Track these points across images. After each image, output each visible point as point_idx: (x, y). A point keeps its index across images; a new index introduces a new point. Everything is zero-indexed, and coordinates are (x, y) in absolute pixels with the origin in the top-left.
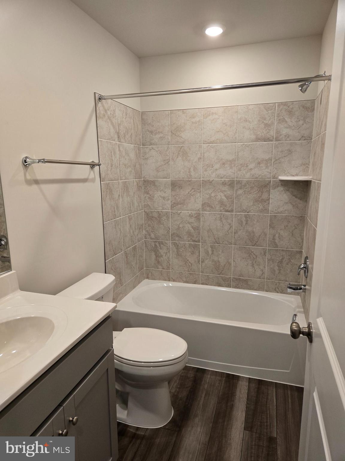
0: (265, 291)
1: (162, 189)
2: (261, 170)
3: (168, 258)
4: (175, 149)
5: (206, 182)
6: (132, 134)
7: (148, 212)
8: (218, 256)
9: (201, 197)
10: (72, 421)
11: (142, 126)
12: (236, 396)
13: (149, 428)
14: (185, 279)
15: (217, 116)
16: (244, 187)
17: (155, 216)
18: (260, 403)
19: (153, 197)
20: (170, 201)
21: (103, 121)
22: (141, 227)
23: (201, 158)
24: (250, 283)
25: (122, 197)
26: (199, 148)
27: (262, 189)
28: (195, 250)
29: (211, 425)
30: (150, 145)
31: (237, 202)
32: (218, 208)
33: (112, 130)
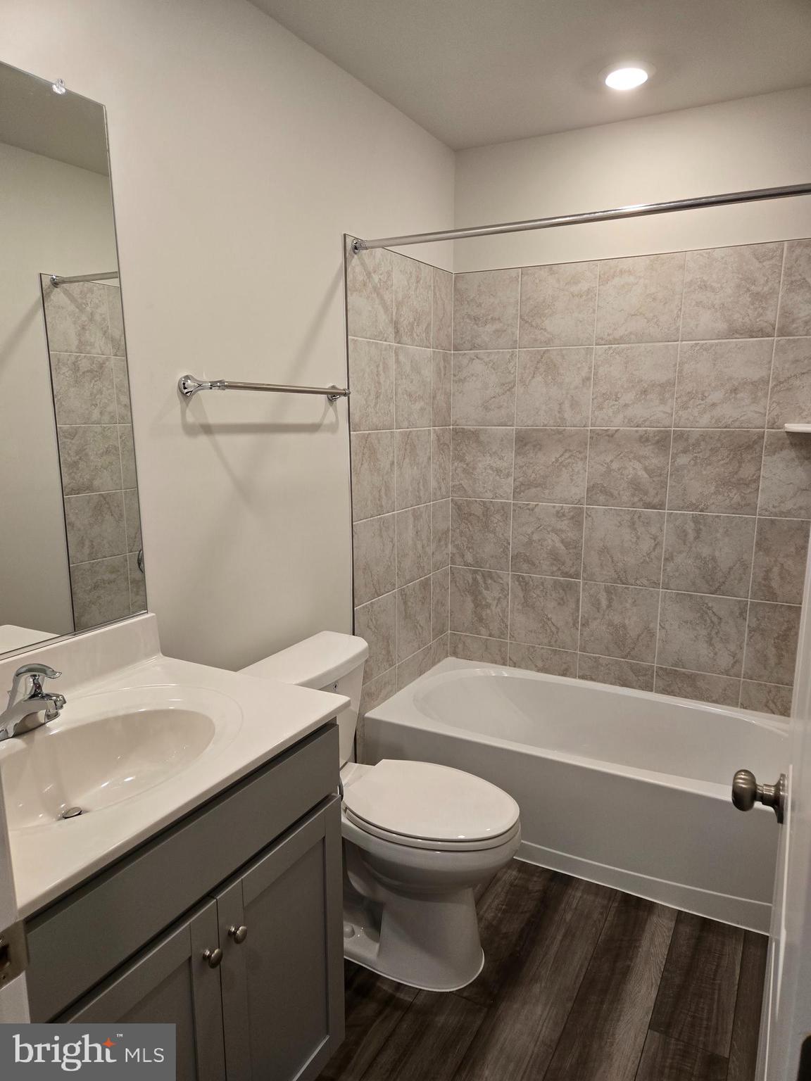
0: (741, 708)
1: (494, 450)
2: (740, 407)
3: (503, 611)
4: (528, 358)
5: (598, 435)
6: (429, 325)
7: (460, 502)
8: (622, 612)
9: (586, 471)
10: (235, 933)
11: (455, 306)
12: (640, 950)
13: (424, 990)
14: (540, 664)
15: (632, 279)
16: (694, 449)
17: (476, 514)
18: (698, 974)
19: (474, 469)
20: (511, 480)
21: (361, 296)
22: (444, 536)
23: (588, 379)
24: (700, 684)
25: (400, 467)
26: (587, 354)
27: (741, 454)
28: (568, 596)
29: (570, 1005)
30: (471, 350)
31: (674, 484)
32: (625, 497)
33: (383, 317)
